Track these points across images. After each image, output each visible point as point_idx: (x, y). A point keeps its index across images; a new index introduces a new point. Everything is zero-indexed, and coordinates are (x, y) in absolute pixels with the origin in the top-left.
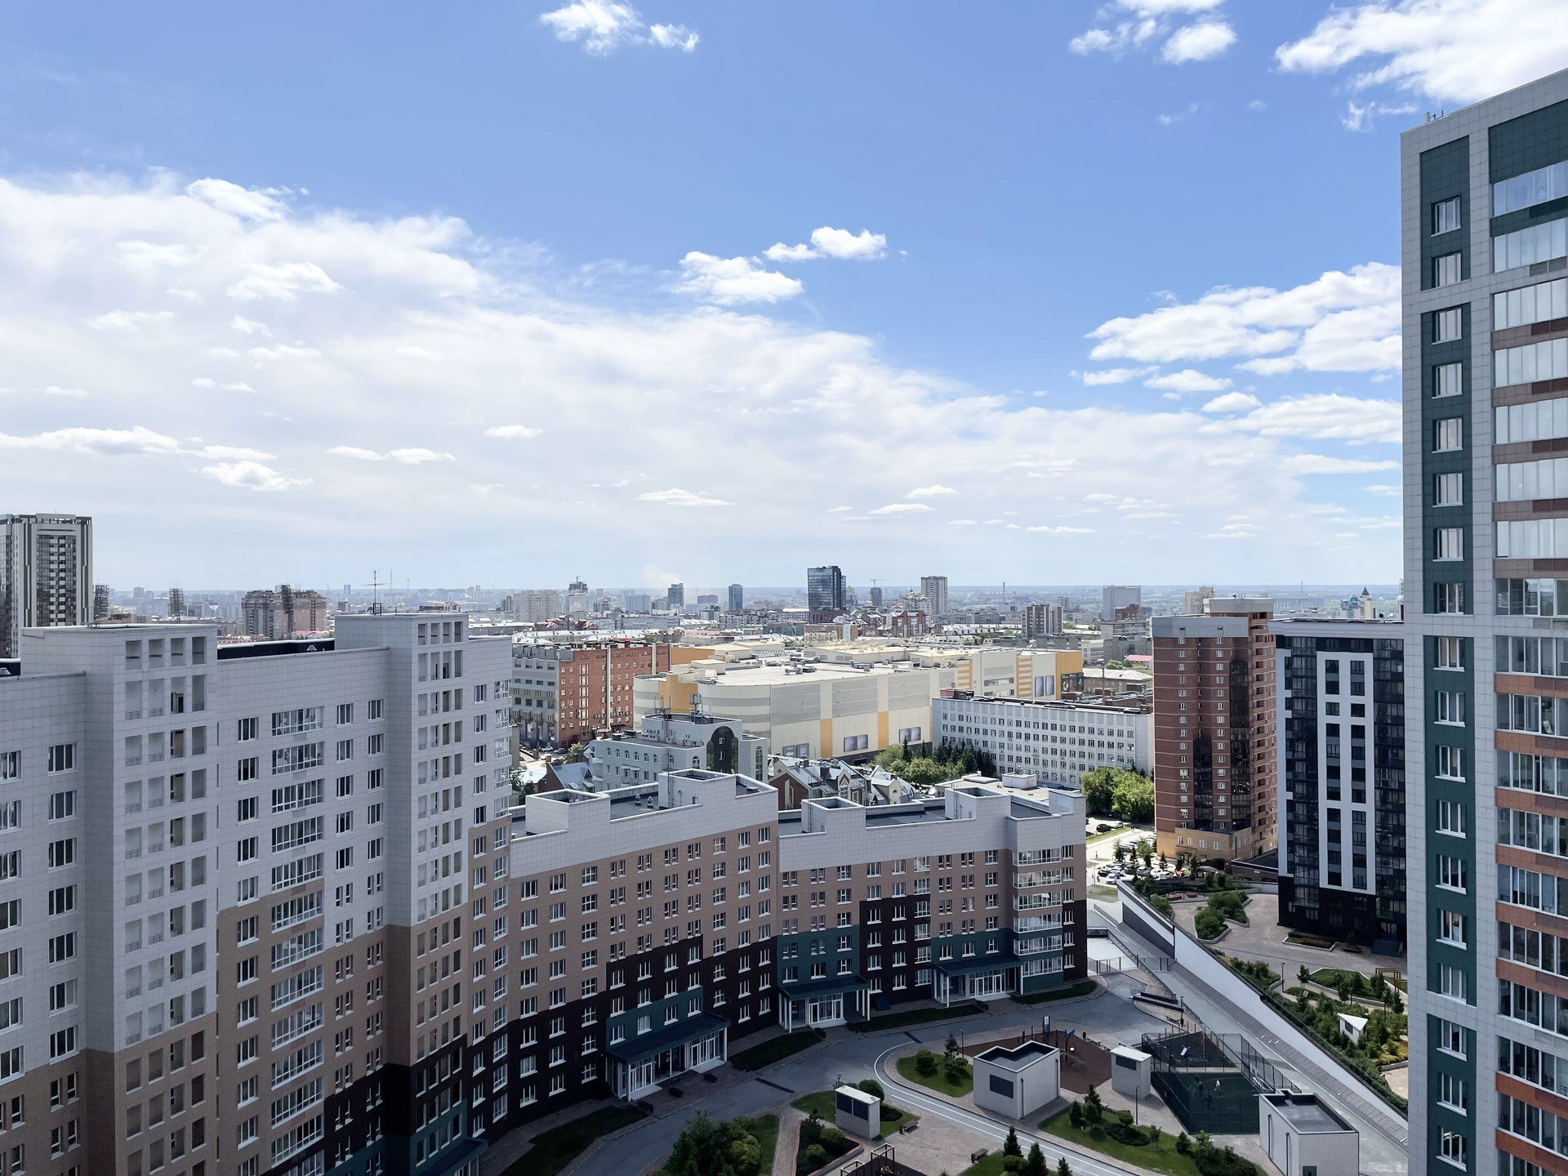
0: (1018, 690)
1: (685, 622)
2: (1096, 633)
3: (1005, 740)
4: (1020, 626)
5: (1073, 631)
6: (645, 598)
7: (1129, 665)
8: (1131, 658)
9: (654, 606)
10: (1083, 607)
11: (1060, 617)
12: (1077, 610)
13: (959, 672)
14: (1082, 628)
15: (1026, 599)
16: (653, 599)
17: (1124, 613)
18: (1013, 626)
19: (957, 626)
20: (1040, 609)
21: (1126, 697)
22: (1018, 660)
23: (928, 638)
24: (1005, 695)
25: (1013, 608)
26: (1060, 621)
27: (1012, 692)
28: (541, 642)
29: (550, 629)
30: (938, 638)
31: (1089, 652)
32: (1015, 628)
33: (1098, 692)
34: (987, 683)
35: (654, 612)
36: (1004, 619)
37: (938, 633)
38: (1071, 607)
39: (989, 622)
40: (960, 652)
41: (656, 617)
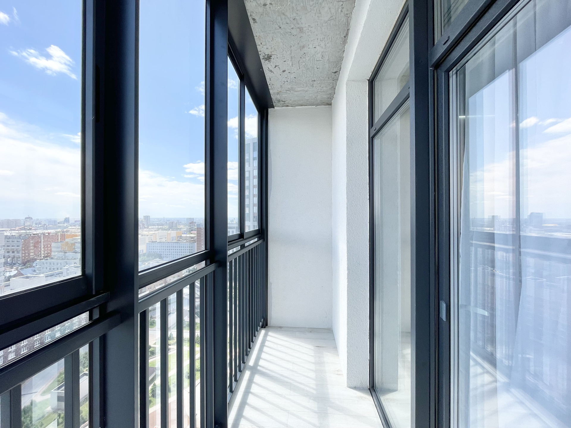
0: (167, 240)
1: (70, 227)
2: (185, 227)
3: (164, 251)
4: (168, 226)
5: (180, 227)
6: (55, 221)
7: (191, 233)
8: (192, 232)
9: (59, 223)
10: (182, 222)
11: (177, 224)
12: (181, 223)
13: (153, 237)
14: (182, 226)
15: (169, 220)
16: (58, 221)
17: (190, 223)
18: (166, 226)
19: (152, 227)
20: (172, 223)
21: (191, 240)
22: (167, 234)
23: (145, 230)
24: (164, 241)
25: (166, 223)
26: (177, 225)
27: (166, 240)
28: (14, 234)
29: (18, 230)
30: (148, 230)
31: (183, 231)
32: (167, 227)
33: (185, 239)
34: (160, 239)
35: (59, 225)
36: (164, 225)
37: (148, 228)
38: (179, 222)
39: (160, 226)
40: (154, 232)
41: (60, 227)
